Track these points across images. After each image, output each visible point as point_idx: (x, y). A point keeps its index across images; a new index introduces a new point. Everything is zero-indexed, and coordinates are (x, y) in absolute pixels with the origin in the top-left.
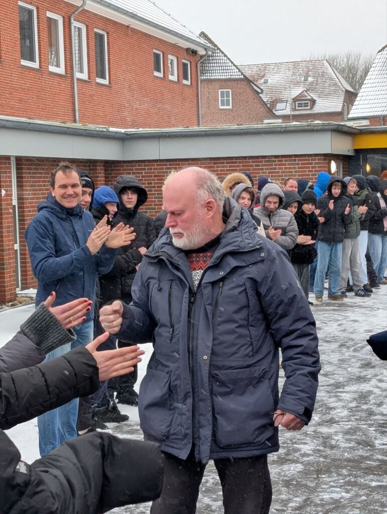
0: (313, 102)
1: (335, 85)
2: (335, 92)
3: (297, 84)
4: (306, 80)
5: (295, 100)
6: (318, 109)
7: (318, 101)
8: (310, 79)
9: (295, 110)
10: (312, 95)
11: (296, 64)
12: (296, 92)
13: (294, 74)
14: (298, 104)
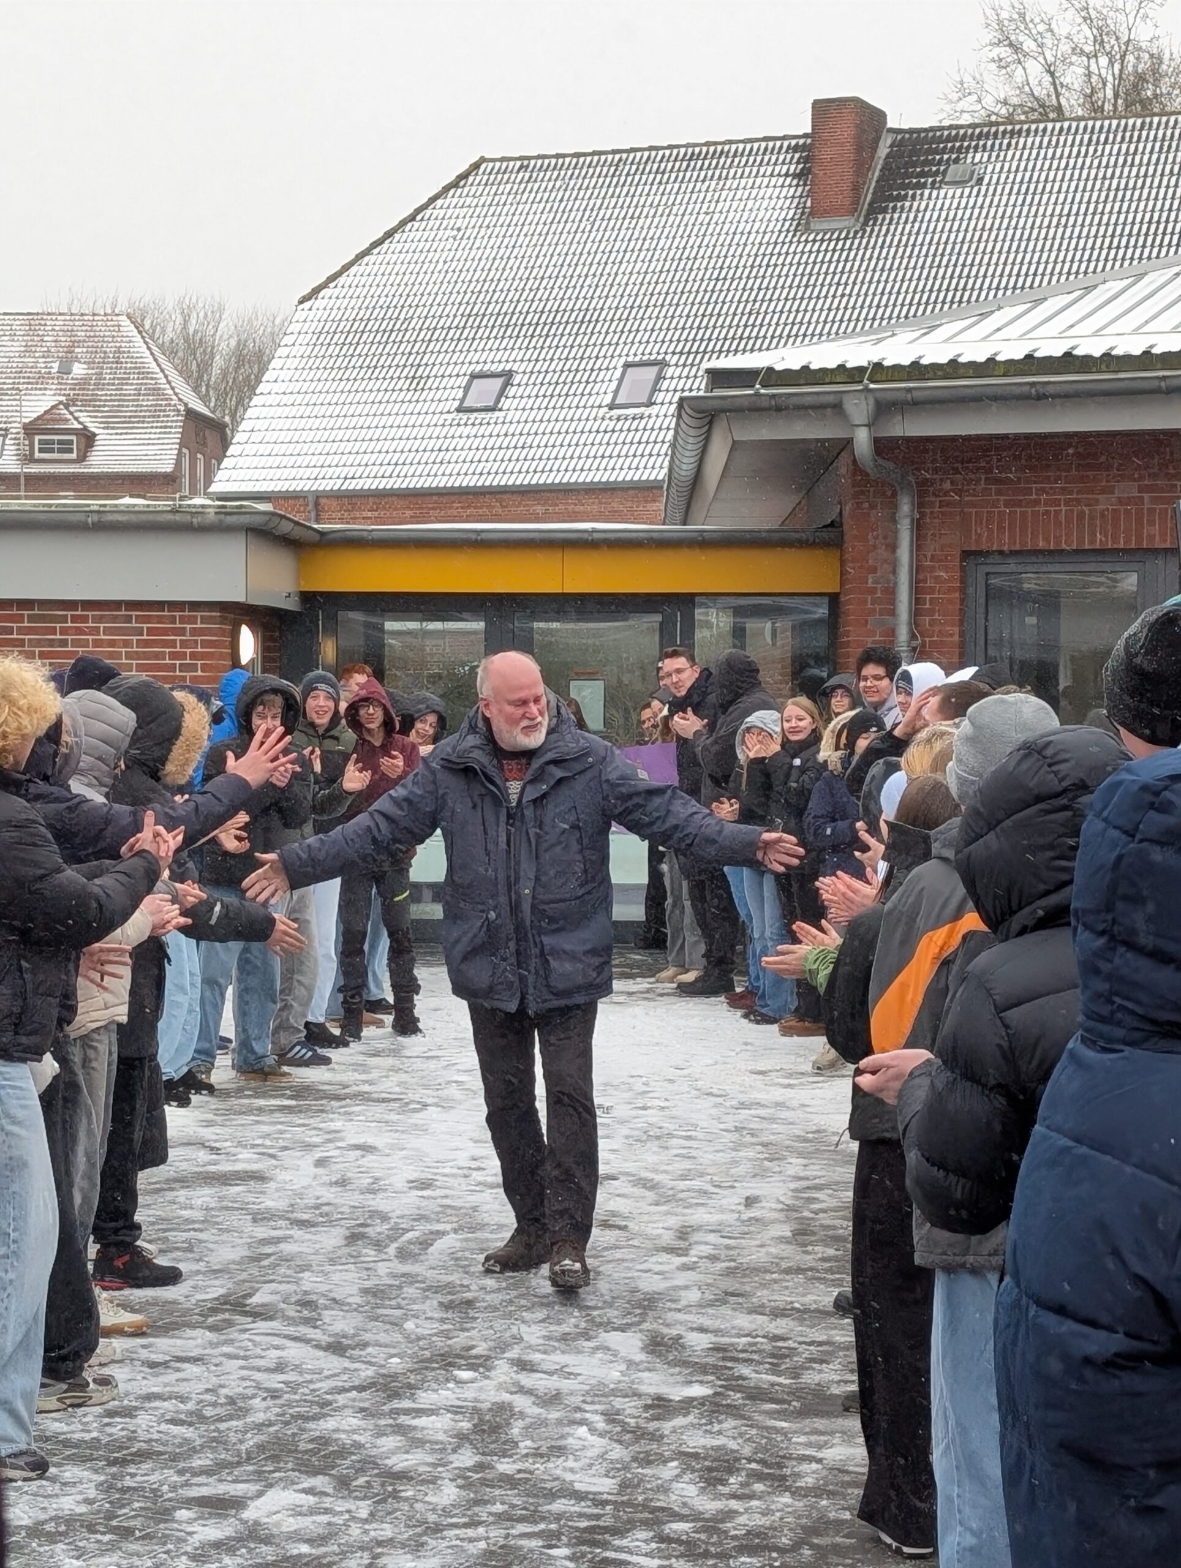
0: (88, 439)
1: (156, 391)
2: (156, 414)
3: (40, 380)
4: (65, 370)
5: (30, 430)
6: (101, 461)
7: (103, 437)
8: (79, 370)
9: (30, 459)
10: (84, 417)
11: (34, 320)
12: (37, 405)
13: (28, 350)
14: (41, 442)
